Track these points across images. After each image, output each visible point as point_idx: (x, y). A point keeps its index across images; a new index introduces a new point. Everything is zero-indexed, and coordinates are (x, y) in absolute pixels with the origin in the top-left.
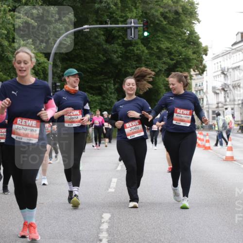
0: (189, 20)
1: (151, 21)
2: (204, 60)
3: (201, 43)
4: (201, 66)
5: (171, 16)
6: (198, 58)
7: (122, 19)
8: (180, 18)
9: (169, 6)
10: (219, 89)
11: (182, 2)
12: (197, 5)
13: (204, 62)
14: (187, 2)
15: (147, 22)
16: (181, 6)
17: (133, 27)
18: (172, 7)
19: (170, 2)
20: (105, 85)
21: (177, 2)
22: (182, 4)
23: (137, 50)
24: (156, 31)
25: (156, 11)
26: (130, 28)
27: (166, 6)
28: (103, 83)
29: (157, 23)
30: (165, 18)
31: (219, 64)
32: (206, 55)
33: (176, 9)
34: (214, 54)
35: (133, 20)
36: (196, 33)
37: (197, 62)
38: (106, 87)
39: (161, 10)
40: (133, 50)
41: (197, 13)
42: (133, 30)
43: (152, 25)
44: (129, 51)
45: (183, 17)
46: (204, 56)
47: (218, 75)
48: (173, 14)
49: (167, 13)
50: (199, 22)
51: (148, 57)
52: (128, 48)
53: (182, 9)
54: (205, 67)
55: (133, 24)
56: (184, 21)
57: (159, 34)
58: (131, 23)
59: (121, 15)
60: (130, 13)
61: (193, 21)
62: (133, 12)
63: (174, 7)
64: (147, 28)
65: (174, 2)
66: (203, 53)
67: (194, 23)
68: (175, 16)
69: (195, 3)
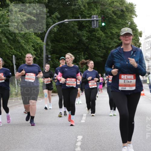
0: (130, 15)
1: (106, 16)
2: (139, 40)
3: (138, 29)
4: (138, 44)
5: (119, 13)
6: (136, 38)
7: (88, 16)
8: (124, 14)
9: (117, 7)
10: (149, 58)
11: (126, 4)
12: (135, 6)
13: (140, 41)
14: (129, 4)
15: (104, 17)
16: (125, 6)
17: (95, 20)
18: (119, 7)
19: (118, 4)
20: (78, 56)
21: (122, 4)
22: (126, 5)
23: (98, 34)
24: (110, 22)
25: (110, 10)
26: (94, 21)
27: (116, 7)
28: (77, 55)
29: (110, 18)
30: (115, 14)
31: (149, 42)
32: (141, 37)
33: (122, 8)
34: (146, 36)
35: (95, 16)
36: (135, 23)
37: (136, 41)
38: (79, 58)
39: (113, 9)
40: (95, 35)
41: (135, 10)
42: (95, 22)
43: (107, 19)
44: (93, 35)
45: (126, 13)
46: (140, 38)
47: (149, 49)
48: (120, 11)
49: (116, 11)
50: (136, 16)
51: (105, 38)
52: (92, 33)
53: (126, 8)
54: (140, 44)
55: (95, 19)
56: (127, 16)
57: (111, 24)
58: (94, 17)
59: (88, 13)
60: (93, 11)
61: (133, 16)
62: (95, 11)
63: (120, 7)
64: (104, 20)
65: (120, 5)
66: (139, 36)
67: (133, 17)
68: (121, 13)
69: (134, 4)
